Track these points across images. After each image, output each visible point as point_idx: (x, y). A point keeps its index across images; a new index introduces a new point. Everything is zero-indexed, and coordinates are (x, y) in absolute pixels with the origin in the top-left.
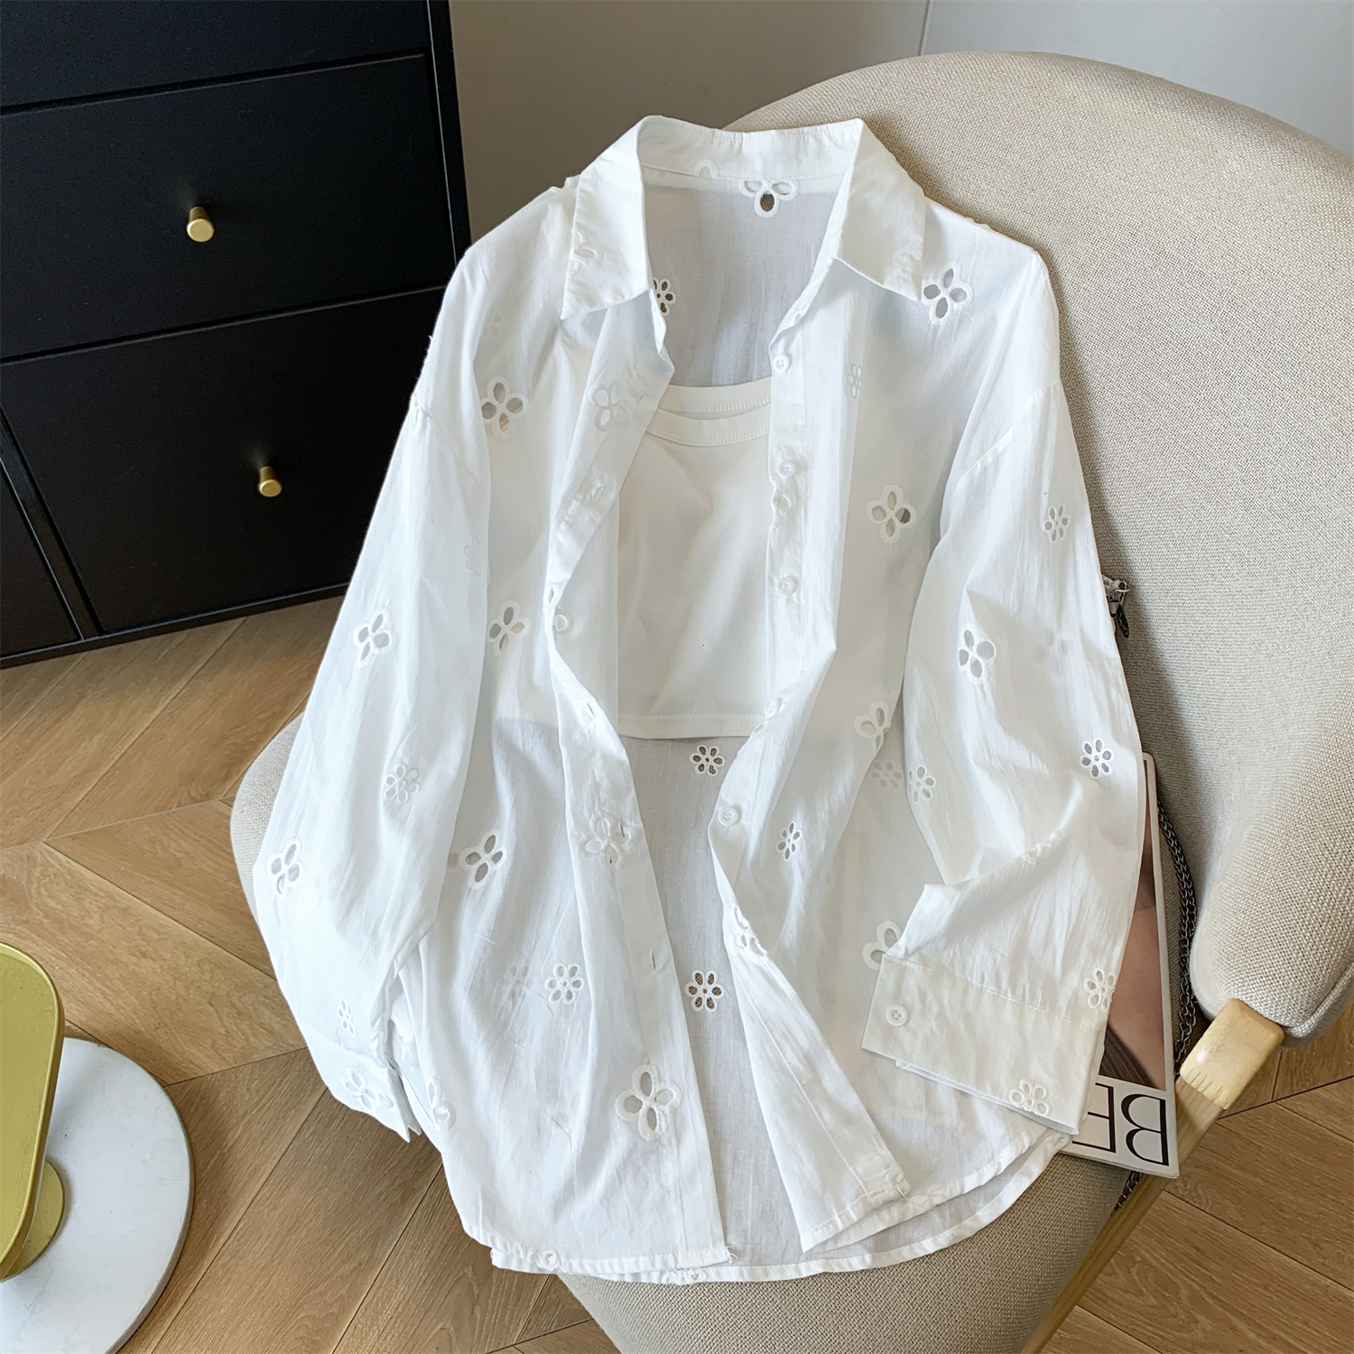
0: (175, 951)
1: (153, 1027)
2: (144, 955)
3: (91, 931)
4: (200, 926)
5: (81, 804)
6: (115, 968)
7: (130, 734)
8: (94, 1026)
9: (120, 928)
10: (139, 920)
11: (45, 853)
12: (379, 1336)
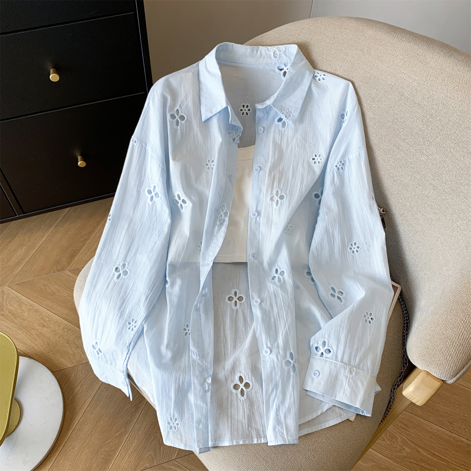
0: (54, 324)
1: (48, 351)
2: (44, 326)
3: (25, 318)
4: (63, 316)
5: (20, 272)
6: (34, 331)
7: (35, 247)
8: (28, 351)
9: (35, 317)
10: (41, 314)
11: (8, 290)
12: (129, 457)
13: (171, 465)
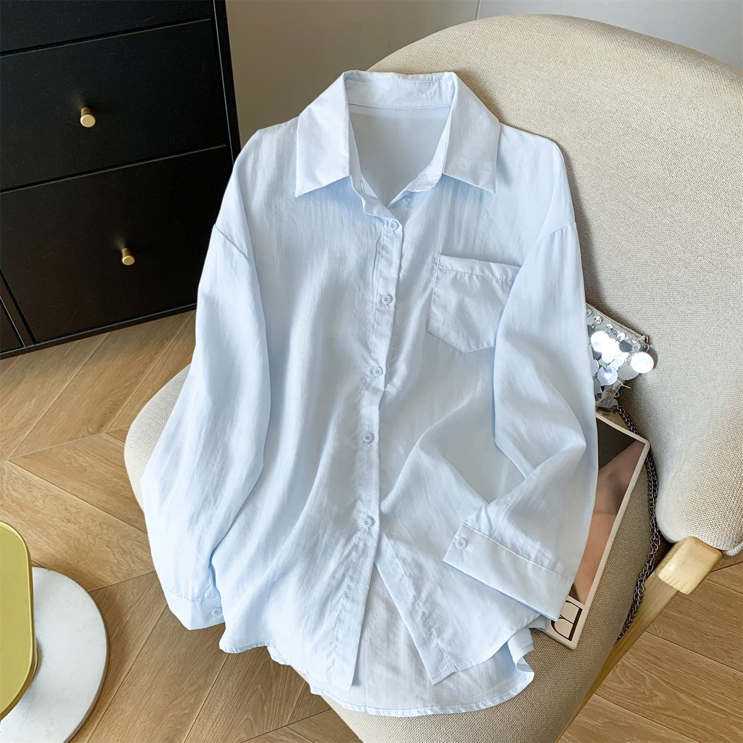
0: (86, 518)
1: (77, 561)
2: (69, 521)
3: (38, 509)
4: (99, 504)
5: (28, 438)
6: (53, 529)
7: (52, 397)
9: (54, 506)
10: (65, 502)
11: (10, 466)
12: (213, 724)
13: (281, 735)
